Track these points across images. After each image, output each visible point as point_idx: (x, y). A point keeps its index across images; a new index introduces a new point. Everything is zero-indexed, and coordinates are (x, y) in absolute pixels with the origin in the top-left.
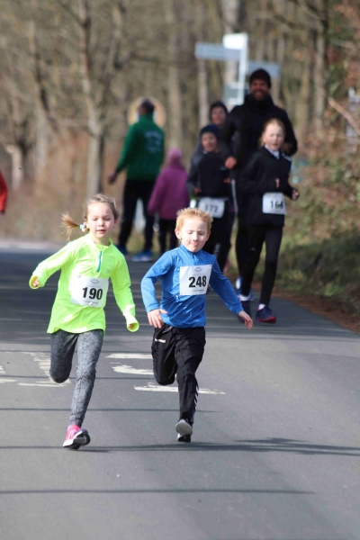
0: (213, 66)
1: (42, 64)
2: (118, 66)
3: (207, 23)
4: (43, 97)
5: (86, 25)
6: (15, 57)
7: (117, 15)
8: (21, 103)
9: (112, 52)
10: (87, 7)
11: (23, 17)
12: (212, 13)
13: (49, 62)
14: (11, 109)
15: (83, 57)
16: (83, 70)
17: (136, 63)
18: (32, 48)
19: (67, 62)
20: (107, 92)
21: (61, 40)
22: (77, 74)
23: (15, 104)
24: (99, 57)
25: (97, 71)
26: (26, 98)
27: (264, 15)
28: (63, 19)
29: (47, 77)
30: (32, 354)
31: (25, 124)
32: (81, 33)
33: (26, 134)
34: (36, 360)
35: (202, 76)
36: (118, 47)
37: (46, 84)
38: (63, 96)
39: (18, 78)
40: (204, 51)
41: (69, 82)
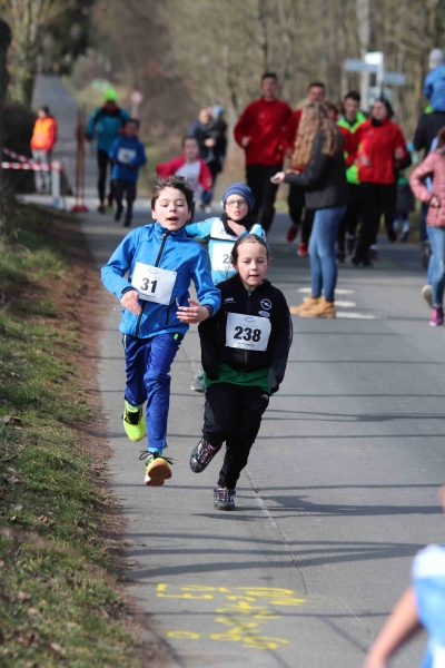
1: (233, 77)
2: (287, 77)
3: (347, 45)
4: (234, 99)
5: (265, 47)
6: (213, 72)
7: (286, 39)
9: (283, 67)
10: (265, 35)
11: (219, 41)
12: (351, 38)
13: (238, 74)
15: (262, 70)
17: (300, 75)
18: (226, 64)
21: (246, 58)
26: (221, 99)
27: (388, 39)
28: (247, 44)
29: (237, 84)
32: (261, 53)
35: (345, 83)
36: (288, 62)
37: (236, 90)
38: (248, 99)
39: (215, 85)
40: (352, 65)
41: (253, 89)
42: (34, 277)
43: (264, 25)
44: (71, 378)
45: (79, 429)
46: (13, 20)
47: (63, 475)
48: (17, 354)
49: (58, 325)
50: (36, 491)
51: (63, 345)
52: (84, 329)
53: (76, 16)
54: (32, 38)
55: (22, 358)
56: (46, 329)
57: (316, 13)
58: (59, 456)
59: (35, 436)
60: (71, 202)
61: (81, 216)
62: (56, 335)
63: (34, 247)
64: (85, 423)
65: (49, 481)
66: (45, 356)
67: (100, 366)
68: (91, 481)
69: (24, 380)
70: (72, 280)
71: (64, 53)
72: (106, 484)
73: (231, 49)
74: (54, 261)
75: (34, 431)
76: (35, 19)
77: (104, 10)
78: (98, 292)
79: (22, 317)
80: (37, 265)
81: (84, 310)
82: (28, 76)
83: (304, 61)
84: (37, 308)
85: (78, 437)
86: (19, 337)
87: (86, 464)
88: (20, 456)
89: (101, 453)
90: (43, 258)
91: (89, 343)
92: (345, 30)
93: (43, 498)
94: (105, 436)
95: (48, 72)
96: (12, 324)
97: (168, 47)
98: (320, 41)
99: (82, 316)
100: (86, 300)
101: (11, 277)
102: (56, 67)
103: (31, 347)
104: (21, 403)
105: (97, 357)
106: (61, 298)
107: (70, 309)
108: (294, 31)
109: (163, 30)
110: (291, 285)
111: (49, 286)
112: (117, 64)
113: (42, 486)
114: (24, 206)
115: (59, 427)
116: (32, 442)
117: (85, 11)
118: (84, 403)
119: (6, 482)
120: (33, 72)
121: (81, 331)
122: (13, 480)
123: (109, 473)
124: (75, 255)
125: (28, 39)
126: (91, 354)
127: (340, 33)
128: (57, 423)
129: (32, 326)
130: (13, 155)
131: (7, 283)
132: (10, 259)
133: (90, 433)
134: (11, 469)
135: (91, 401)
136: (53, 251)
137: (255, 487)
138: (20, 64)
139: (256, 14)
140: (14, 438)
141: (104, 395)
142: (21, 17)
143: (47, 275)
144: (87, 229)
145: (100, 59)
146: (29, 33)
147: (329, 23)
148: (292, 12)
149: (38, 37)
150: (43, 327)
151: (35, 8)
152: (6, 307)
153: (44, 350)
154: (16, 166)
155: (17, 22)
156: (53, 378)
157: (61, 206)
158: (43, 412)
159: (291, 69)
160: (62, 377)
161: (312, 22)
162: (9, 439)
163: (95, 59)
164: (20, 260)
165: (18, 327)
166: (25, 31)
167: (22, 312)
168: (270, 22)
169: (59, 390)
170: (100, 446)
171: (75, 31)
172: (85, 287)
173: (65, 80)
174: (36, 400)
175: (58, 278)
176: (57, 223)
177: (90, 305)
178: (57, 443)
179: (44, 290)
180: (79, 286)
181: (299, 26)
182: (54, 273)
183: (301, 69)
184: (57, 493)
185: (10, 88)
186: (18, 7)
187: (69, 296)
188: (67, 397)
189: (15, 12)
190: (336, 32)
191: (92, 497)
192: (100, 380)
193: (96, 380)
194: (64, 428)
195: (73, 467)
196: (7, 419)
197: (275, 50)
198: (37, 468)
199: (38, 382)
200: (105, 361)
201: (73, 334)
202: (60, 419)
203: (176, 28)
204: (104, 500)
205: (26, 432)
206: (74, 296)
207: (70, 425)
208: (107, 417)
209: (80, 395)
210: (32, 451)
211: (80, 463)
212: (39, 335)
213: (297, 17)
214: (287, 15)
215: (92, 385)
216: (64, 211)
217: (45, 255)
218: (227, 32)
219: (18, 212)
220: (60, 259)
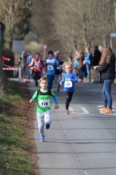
0: (113, 38)
2: (93, 39)
3: (112, 29)
4: (76, 46)
5: (85, 30)
6: (69, 38)
7: (92, 27)
8: (71, 48)
9: (91, 36)
10: (86, 26)
12: (113, 26)
13: (77, 39)
14: (68, 49)
15: (85, 37)
16: (85, 40)
17: (96, 38)
18: (73, 35)
19: (81, 38)
20: (90, 45)
21: (80, 33)
22: (83, 41)
23: (69, 48)
24: (88, 37)
25: (88, 40)
26: (72, 47)
28: (80, 29)
29: (77, 42)
30: (80, 106)
31: (72, 53)
32: (84, 32)
33: (72, 55)
34: (81, 107)
35: (111, 41)
36: (93, 34)
37: (76, 44)
38: (80, 46)
39: (70, 42)
40: (113, 35)
41: (82, 43)
42: (14, 103)
43: (85, 23)
44: (26, 135)
45: (28, 151)
46: (6, 23)
47: (23, 165)
48: (8, 128)
49: (21, 119)
50: (15, 171)
51: (23, 125)
52: (29, 120)
53: (25, 21)
54: (12, 28)
55: (10, 129)
56: (17, 120)
57: (102, 19)
58: (22, 159)
59: (14, 154)
60: (25, 80)
61: (28, 84)
62: (21, 122)
63: (13, 94)
64: (30, 149)
65: (19, 167)
66: (17, 128)
67: (35, 131)
68: (32, 167)
69: (11, 136)
70: (25, 104)
71: (22, 33)
72: (37, 168)
73: (74, 31)
74: (20, 98)
75: (14, 152)
76: (12, 22)
77: (34, 19)
78: (34, 108)
79: (10, 116)
80: (14, 99)
81: (29, 114)
82: (11, 40)
83: (98, 34)
84: (15, 113)
85: (28, 154)
86: (9, 123)
87: (31, 162)
88: (10, 160)
89: (35, 159)
90: (16, 98)
91: (31, 124)
92: (111, 24)
93: (17, 173)
94: (36, 153)
95: (17, 39)
96: (7, 119)
97: (55, 31)
98: (103, 28)
99: (28, 115)
100: (30, 111)
101: (6, 104)
102: (20, 37)
103: (13, 126)
104: (10, 143)
105: (34, 128)
106: (22, 110)
107: (25, 113)
108: (94, 24)
109: (53, 25)
110: (95, 105)
111: (18, 106)
112: (39, 37)
113: (17, 169)
114: (10, 81)
115: (22, 151)
116: (13, 156)
117: (28, 20)
118: (30, 143)
119: (5, 168)
120: (12, 39)
121: (28, 120)
122: (8, 167)
123: (38, 165)
124: (26, 96)
125: (10, 29)
126: (32, 127)
127: (110, 25)
128: (21, 149)
129: (13, 119)
130: (6, 66)
131: (5, 106)
132: (6, 98)
133: (32, 152)
134: (7, 164)
135: (32, 142)
136: (19, 95)
137: (84, 168)
138: (8, 37)
139: (83, 19)
140: (8, 154)
141: (36, 140)
142: (8, 22)
143: (17, 103)
144: (30, 88)
145: (33, 35)
146: (11, 27)
147: (106, 22)
148: (94, 18)
149: (14, 28)
150: (17, 119)
151: (13, 19)
152: (5, 113)
153: (17, 126)
154: (7, 69)
155: (7, 23)
156: (20, 135)
157: (22, 81)
158: (17, 146)
159: (94, 37)
160: (23, 135)
161: (101, 21)
162: (6, 155)
163: (32, 35)
164: (9, 99)
165: (9, 119)
166: (9, 26)
167: (10, 115)
168: (87, 22)
169: (22, 139)
170: (35, 156)
171: (25, 26)
172: (30, 106)
173: (22, 42)
174: (14, 142)
175: (21, 104)
176: (20, 87)
177: (31, 112)
178: (21, 155)
179: (17, 108)
180: (28, 106)
181: (96, 23)
182: (20, 102)
183: (97, 37)
184: (21, 171)
185: (5, 44)
186: (7, 18)
187: (24, 109)
188: (24, 141)
189: (6, 20)
190: (108, 24)
191: (33, 172)
192: (35, 135)
193: (33, 136)
194: (23, 151)
195: (27, 163)
196: (5, 148)
197: (89, 31)
198: (15, 163)
199: (15, 137)
200: (36, 130)
201: (26, 121)
202: (22, 148)
203: (57, 24)
204: (36, 173)
205: (11, 152)
206: (26, 109)
207: (26, 150)
208: (37, 147)
209: (28, 140)
210: (14, 158)
211: (28, 161)
212: (15, 122)
213: (95, 20)
214: (92, 19)
215: (32, 137)
216: (23, 83)
217: (17, 96)
218: (74, 25)
219: (8, 83)
220: (22, 98)
